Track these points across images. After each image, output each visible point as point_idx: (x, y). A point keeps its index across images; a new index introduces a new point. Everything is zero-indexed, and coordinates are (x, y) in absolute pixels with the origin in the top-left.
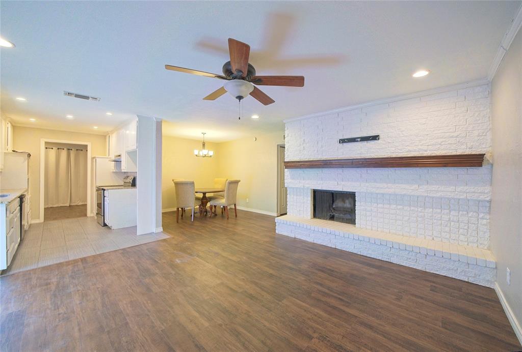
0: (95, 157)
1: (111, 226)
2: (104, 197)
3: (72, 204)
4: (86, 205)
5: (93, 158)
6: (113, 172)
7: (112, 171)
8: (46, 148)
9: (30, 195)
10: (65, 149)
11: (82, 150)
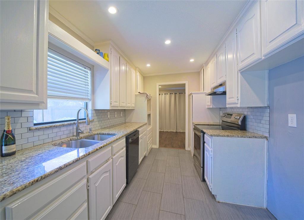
0: (191, 94)
1: (216, 195)
2: (204, 143)
3: (178, 131)
4: (185, 132)
5: (189, 95)
6: (209, 109)
7: (207, 107)
8: (165, 94)
9: (151, 127)
10: (174, 94)
11: (182, 93)
